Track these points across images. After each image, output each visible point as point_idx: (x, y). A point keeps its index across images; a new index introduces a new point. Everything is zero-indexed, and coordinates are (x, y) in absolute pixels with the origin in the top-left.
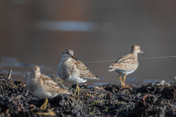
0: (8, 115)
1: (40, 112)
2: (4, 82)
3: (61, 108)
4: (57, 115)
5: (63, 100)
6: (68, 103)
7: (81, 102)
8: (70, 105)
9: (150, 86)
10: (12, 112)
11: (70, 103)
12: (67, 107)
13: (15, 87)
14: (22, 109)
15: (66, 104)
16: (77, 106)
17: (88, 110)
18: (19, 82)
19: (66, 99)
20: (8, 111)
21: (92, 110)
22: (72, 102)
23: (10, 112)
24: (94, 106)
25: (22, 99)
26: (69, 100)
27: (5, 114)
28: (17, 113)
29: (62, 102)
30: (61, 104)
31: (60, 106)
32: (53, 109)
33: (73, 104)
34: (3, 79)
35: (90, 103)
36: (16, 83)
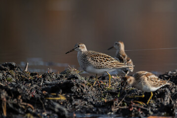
0: (20, 100)
1: (51, 97)
2: (20, 73)
3: (73, 94)
4: (67, 99)
5: (75, 87)
6: (80, 90)
7: (94, 89)
8: (82, 91)
9: (167, 75)
10: (23, 98)
11: (81, 89)
12: (78, 93)
13: (31, 78)
14: (34, 96)
15: (77, 90)
16: (89, 93)
17: (101, 97)
18: (36, 74)
19: (78, 86)
20: (20, 97)
21: (105, 96)
22: (84, 88)
23: (22, 98)
24: (106, 92)
25: (36, 88)
26: (80, 87)
27: (18, 100)
28: (29, 99)
29: (73, 89)
30: (72, 90)
31: (72, 92)
32: (64, 95)
33: (85, 90)
34: (19, 71)
35: (103, 90)
36: (32, 74)
